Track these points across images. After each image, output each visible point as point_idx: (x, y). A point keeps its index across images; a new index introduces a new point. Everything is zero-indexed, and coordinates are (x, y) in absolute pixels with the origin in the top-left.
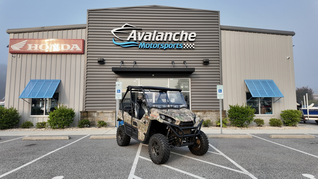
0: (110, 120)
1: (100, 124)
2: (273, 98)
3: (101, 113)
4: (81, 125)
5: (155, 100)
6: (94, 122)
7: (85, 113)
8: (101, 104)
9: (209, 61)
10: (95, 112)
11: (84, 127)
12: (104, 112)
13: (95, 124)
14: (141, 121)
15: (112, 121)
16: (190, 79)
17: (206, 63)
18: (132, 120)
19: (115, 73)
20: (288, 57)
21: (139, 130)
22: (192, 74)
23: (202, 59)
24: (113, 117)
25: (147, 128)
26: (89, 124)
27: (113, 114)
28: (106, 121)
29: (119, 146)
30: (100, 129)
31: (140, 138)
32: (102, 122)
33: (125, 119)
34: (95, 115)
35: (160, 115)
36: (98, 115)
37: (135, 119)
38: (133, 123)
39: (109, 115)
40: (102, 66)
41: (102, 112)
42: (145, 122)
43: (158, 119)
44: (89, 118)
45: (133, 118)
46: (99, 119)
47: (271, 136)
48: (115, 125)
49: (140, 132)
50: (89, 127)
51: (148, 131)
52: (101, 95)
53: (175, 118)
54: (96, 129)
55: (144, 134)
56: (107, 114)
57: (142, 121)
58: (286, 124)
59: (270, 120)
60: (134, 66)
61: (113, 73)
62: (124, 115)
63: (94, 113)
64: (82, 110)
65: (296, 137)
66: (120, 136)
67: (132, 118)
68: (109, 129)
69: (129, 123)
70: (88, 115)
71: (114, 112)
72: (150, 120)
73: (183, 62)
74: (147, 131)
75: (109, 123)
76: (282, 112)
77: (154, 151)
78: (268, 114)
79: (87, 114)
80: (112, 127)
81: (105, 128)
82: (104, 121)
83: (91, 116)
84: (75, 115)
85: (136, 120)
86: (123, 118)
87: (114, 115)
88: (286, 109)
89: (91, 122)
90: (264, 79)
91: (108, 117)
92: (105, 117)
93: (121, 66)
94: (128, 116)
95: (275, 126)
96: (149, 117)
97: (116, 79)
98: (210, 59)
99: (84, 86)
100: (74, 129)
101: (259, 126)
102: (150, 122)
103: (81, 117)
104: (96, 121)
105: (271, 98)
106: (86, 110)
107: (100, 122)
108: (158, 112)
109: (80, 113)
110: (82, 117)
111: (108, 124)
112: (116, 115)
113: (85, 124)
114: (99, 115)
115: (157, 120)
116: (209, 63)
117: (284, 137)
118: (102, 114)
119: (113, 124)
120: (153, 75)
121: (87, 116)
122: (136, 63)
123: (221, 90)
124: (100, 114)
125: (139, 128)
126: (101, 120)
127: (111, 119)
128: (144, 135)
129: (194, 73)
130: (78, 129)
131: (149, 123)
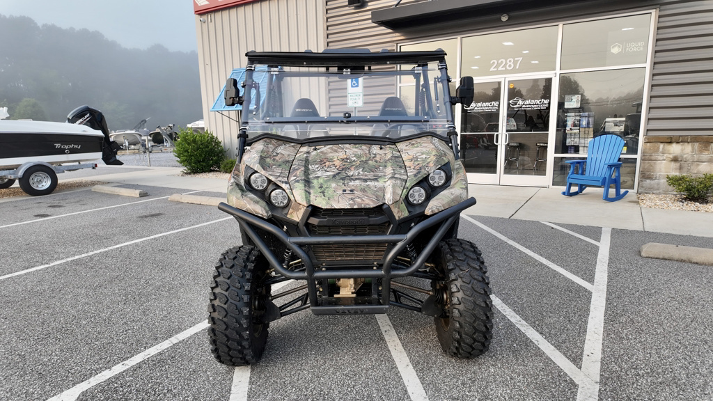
5: (509, 104)
120: (504, 18)
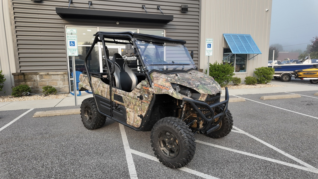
0: (61, 84)
1: (46, 90)
2: (248, 54)
3: (46, 75)
4: (17, 93)
6: (37, 88)
7: (21, 76)
8: (44, 63)
9: (188, 8)
10: (36, 74)
11: (21, 96)
12: (50, 73)
13: (39, 90)
14: (131, 94)
15: (64, 86)
16: (164, 30)
17: (184, 10)
18: (111, 91)
19: (60, 18)
20: (267, 10)
21: (128, 110)
22: (168, 24)
23: (180, 5)
24: (64, 80)
25: (147, 107)
26: (29, 91)
27: (64, 77)
28: (54, 86)
29: (88, 130)
30: (47, 97)
31: (132, 122)
32: (50, 87)
33: (95, 89)
34: (37, 78)
35: (173, 84)
36: (42, 78)
37: (118, 90)
38: (113, 97)
39: (59, 77)
40: (38, 6)
41: (48, 74)
42: (141, 98)
43: (172, 93)
44: (29, 83)
45: (113, 89)
46: (44, 83)
47: (264, 98)
48: (68, 91)
49: (130, 112)
50: (30, 95)
51: (148, 111)
52: (43, 50)
53: (198, 89)
54: (41, 97)
55: (141, 116)
56: (54, 76)
57: (135, 94)
58: (260, 82)
59: (246, 78)
60: (90, 8)
61: (58, 17)
62: (92, 82)
63: (35, 76)
64: (14, 72)
65: (286, 98)
66: (86, 114)
67: (110, 88)
68: (61, 97)
69: (106, 95)
70: (26, 78)
71: (65, 74)
72: (153, 94)
73: (156, 7)
74: (146, 112)
75: (59, 88)
76: (256, 69)
77: (162, 146)
78: (242, 72)
79: (24, 77)
80: (65, 93)
81: (55, 96)
82: (52, 86)
83: (30, 80)
84: (4, 79)
85: (120, 92)
86: (91, 86)
87: (66, 77)
88: (260, 67)
89: (32, 88)
90: (242, 33)
91: (58, 80)
92: (53, 80)
93: (70, 7)
94: (101, 85)
95: (251, 84)
96: (150, 89)
97: (64, 27)
98: (189, 6)
99: (13, 35)
100: (6, 99)
101: (235, 85)
102: (152, 98)
103: (15, 81)
104: (40, 87)
105: (247, 54)
106: (22, 72)
107: (46, 88)
108: (167, 81)
109: (12, 76)
110: (17, 82)
111: (58, 90)
112: (68, 78)
113: (23, 91)
114: (44, 78)
115: (170, 95)
116: (188, 10)
117: (275, 98)
118: (48, 77)
119: (65, 90)
120: (118, 23)
121: (25, 80)
122: (91, 4)
123: (210, 45)
124: (44, 76)
125: (128, 105)
126: (48, 84)
127: (61, 82)
128: (139, 118)
129: (171, 23)
130: (12, 99)
131: (150, 99)
